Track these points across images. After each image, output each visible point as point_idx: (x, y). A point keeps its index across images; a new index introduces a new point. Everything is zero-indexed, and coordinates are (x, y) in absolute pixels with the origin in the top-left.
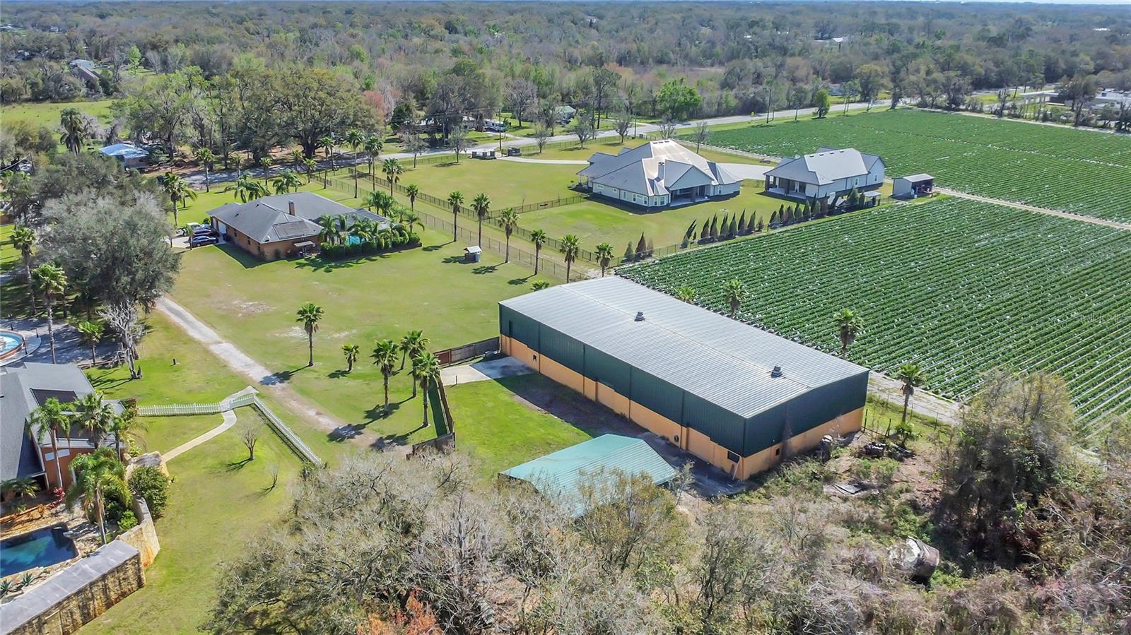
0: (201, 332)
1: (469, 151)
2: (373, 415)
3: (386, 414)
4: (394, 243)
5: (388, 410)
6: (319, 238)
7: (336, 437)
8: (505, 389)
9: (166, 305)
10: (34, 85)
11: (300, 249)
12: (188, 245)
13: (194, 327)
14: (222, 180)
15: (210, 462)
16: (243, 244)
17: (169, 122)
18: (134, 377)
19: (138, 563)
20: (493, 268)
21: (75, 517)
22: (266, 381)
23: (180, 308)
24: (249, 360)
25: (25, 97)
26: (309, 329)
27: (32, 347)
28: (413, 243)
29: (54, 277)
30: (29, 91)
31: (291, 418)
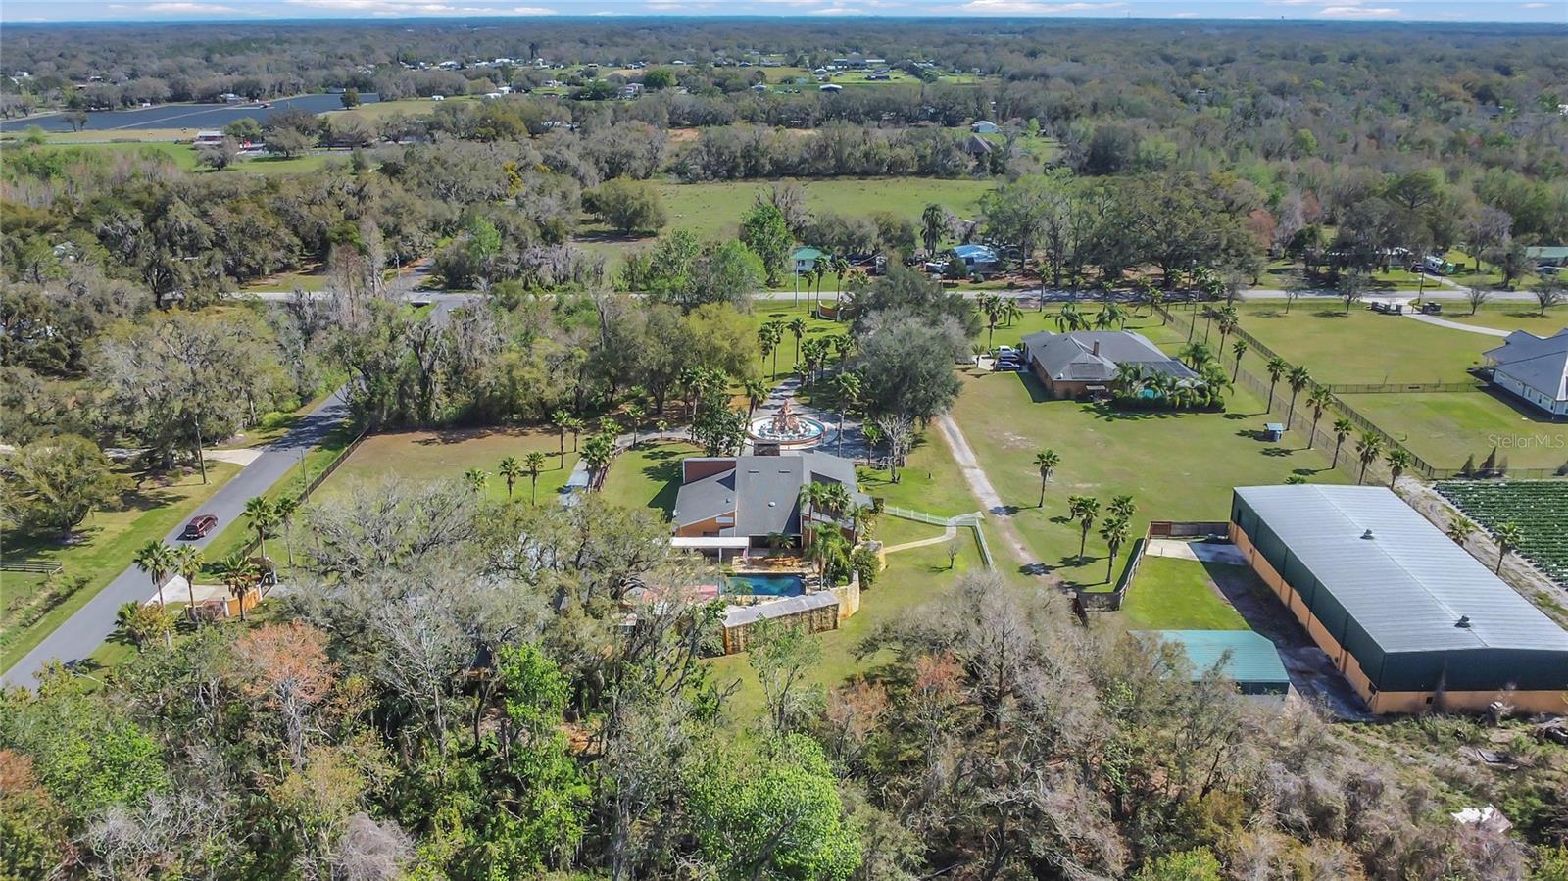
0: (964, 455)
1: (1368, 300)
2: (1067, 562)
3: (1079, 564)
4: (1192, 403)
5: (1082, 561)
6: (1113, 384)
7: (1026, 570)
8: (1206, 573)
9: (946, 425)
10: (922, 157)
11: (1092, 392)
12: (992, 368)
13: (960, 448)
14: (1060, 299)
15: (921, 561)
16: (1042, 376)
17: (1025, 228)
18: (893, 481)
19: (837, 610)
20: (1288, 452)
21: (812, 571)
22: (996, 511)
23: (956, 429)
24: (990, 489)
25: (911, 170)
26: (1043, 472)
27: (829, 438)
28: (1215, 407)
30: (916, 163)
31: (997, 545)
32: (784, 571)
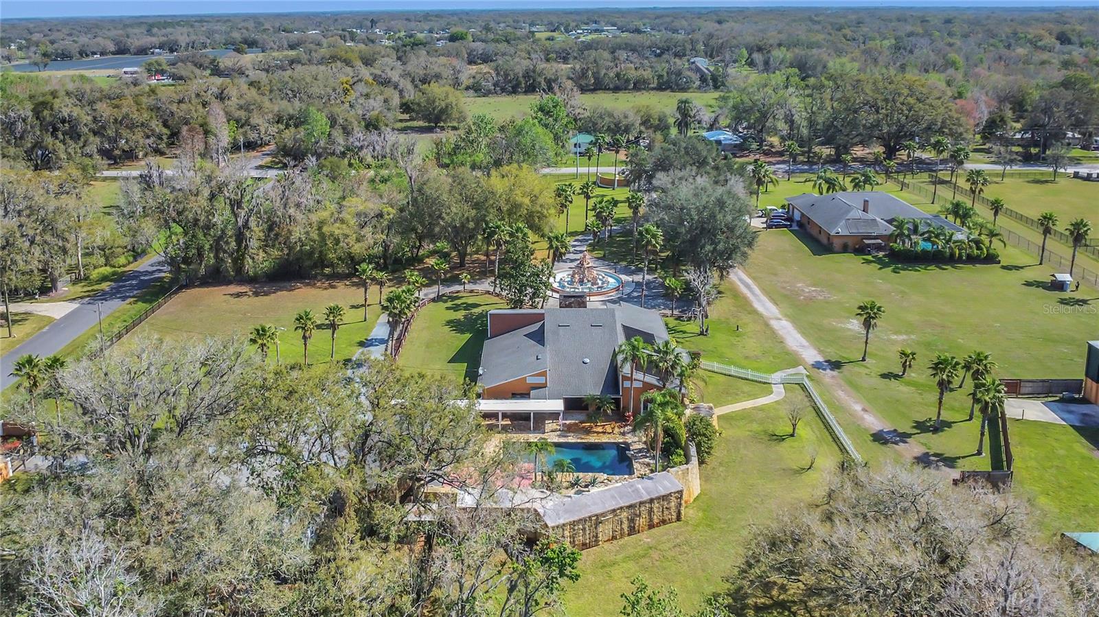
0: (764, 306)
1: (1071, 170)
2: (922, 427)
3: (936, 430)
4: (968, 256)
5: (939, 427)
6: (890, 238)
7: (879, 438)
8: (1084, 440)
9: (738, 276)
10: (660, 77)
11: (869, 245)
12: (765, 226)
13: (759, 301)
14: (803, 171)
15: (755, 427)
16: (814, 232)
17: (764, 116)
18: (702, 334)
19: (681, 498)
20: (1085, 302)
21: (637, 441)
22: (817, 366)
23: (749, 281)
24: (804, 342)
25: (652, 86)
26: (867, 324)
27: (628, 290)
28: (991, 259)
29: (654, 236)
30: (656, 81)
31: (837, 408)
32: (604, 439)
